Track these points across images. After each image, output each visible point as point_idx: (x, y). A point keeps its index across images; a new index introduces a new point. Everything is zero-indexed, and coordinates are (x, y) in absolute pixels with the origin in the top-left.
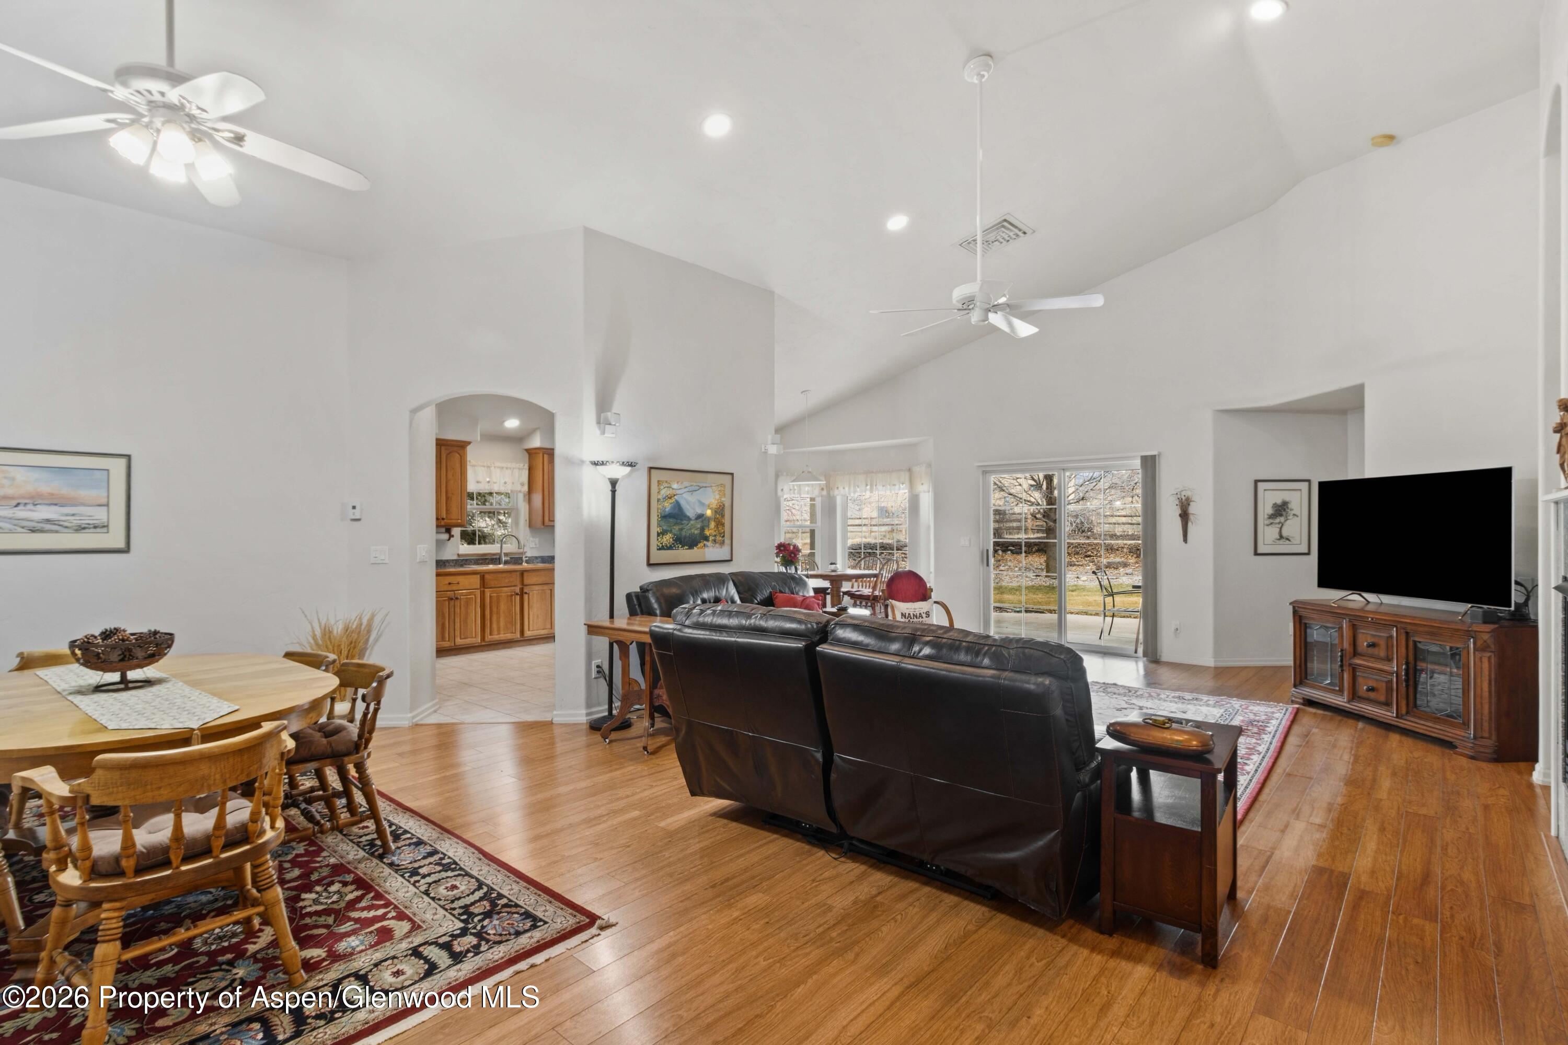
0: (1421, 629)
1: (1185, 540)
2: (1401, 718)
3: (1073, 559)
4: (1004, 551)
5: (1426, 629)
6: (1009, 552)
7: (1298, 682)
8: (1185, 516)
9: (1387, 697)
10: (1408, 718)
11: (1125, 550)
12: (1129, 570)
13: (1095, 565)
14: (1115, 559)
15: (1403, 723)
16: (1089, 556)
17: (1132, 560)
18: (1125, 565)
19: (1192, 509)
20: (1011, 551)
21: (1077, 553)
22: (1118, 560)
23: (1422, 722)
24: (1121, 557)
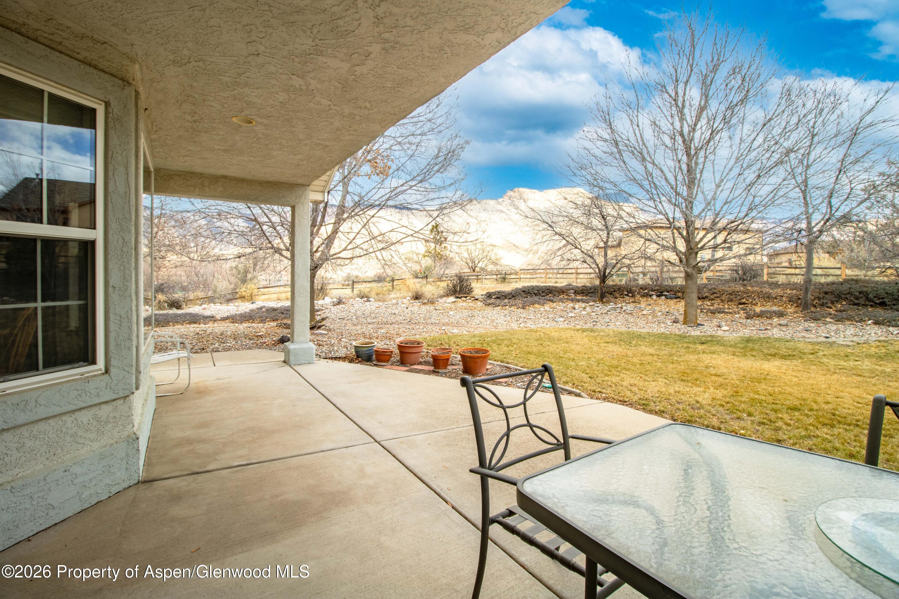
3: (726, 306)
4: (659, 296)
6: (663, 297)
11: (784, 299)
12: (783, 321)
13: (746, 313)
14: (770, 307)
16: (744, 304)
17: (791, 309)
18: (781, 315)
20: (666, 296)
21: (731, 300)
22: (775, 308)
24: (779, 306)
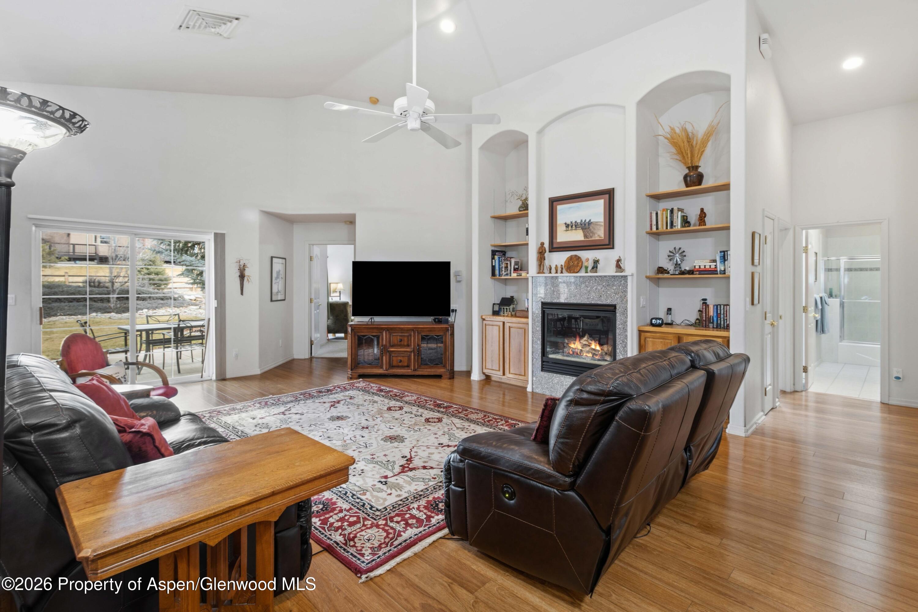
0: (425, 330)
1: (242, 294)
2: (415, 371)
5: (428, 329)
7: (353, 368)
8: (242, 277)
9: (408, 363)
10: (419, 370)
15: (417, 373)
19: (247, 273)
23: (426, 370)
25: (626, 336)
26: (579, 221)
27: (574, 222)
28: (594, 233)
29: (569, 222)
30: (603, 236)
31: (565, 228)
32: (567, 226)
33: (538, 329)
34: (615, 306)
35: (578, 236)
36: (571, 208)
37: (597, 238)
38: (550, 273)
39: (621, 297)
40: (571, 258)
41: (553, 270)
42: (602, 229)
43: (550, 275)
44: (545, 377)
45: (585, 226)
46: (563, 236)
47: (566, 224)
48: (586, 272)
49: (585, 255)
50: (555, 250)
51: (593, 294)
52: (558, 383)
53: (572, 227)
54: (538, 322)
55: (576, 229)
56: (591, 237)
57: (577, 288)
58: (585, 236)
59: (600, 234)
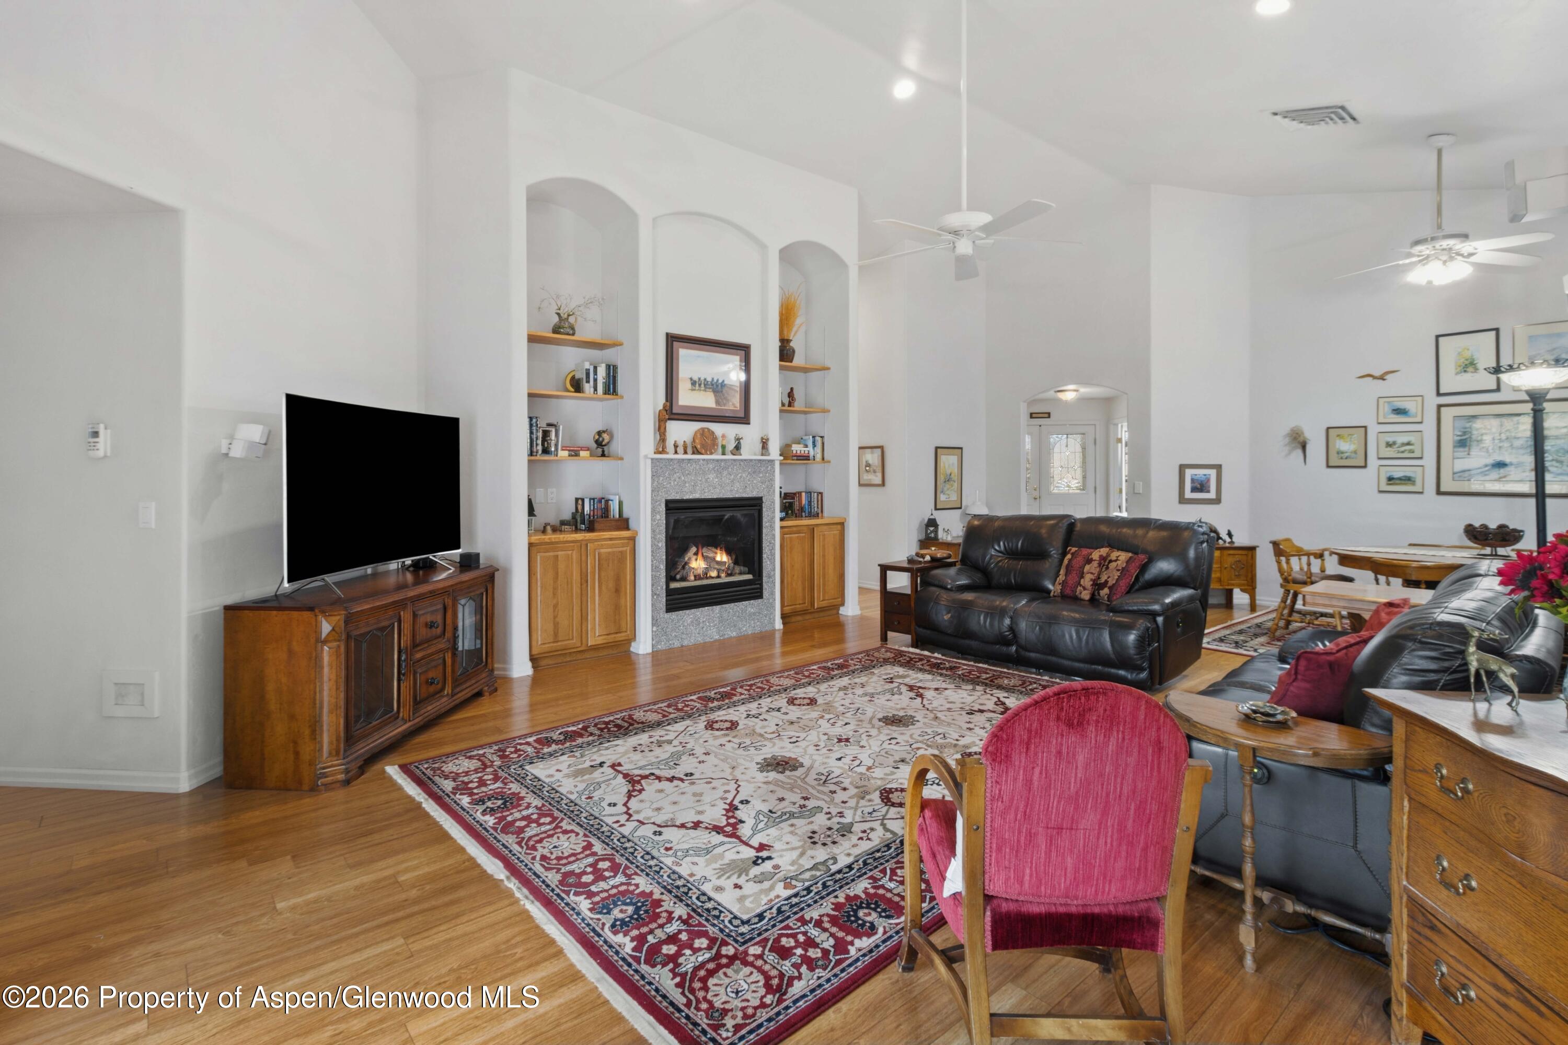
25: (774, 535)
26: (709, 379)
27: (702, 379)
28: (728, 400)
29: (695, 378)
30: (738, 405)
31: (689, 385)
32: (694, 383)
33: (660, 545)
34: (760, 499)
35: (706, 401)
36: (699, 357)
37: (732, 408)
38: (676, 452)
39: (767, 487)
40: (703, 431)
41: (681, 450)
42: (738, 396)
43: (676, 456)
44: (673, 621)
45: (717, 388)
46: (687, 398)
47: (691, 379)
48: (724, 454)
49: (718, 429)
50: (676, 417)
51: (737, 485)
52: (692, 622)
53: (700, 385)
54: (660, 533)
55: (705, 391)
56: (725, 405)
57: (717, 477)
58: (717, 403)
59: (734, 403)
